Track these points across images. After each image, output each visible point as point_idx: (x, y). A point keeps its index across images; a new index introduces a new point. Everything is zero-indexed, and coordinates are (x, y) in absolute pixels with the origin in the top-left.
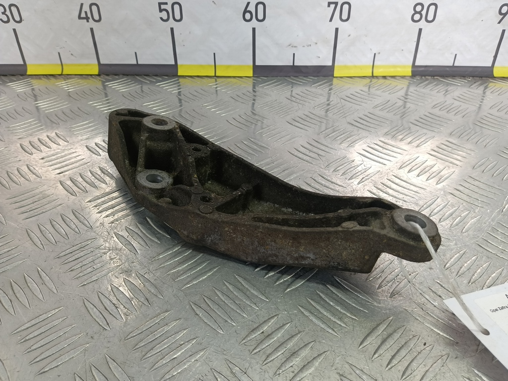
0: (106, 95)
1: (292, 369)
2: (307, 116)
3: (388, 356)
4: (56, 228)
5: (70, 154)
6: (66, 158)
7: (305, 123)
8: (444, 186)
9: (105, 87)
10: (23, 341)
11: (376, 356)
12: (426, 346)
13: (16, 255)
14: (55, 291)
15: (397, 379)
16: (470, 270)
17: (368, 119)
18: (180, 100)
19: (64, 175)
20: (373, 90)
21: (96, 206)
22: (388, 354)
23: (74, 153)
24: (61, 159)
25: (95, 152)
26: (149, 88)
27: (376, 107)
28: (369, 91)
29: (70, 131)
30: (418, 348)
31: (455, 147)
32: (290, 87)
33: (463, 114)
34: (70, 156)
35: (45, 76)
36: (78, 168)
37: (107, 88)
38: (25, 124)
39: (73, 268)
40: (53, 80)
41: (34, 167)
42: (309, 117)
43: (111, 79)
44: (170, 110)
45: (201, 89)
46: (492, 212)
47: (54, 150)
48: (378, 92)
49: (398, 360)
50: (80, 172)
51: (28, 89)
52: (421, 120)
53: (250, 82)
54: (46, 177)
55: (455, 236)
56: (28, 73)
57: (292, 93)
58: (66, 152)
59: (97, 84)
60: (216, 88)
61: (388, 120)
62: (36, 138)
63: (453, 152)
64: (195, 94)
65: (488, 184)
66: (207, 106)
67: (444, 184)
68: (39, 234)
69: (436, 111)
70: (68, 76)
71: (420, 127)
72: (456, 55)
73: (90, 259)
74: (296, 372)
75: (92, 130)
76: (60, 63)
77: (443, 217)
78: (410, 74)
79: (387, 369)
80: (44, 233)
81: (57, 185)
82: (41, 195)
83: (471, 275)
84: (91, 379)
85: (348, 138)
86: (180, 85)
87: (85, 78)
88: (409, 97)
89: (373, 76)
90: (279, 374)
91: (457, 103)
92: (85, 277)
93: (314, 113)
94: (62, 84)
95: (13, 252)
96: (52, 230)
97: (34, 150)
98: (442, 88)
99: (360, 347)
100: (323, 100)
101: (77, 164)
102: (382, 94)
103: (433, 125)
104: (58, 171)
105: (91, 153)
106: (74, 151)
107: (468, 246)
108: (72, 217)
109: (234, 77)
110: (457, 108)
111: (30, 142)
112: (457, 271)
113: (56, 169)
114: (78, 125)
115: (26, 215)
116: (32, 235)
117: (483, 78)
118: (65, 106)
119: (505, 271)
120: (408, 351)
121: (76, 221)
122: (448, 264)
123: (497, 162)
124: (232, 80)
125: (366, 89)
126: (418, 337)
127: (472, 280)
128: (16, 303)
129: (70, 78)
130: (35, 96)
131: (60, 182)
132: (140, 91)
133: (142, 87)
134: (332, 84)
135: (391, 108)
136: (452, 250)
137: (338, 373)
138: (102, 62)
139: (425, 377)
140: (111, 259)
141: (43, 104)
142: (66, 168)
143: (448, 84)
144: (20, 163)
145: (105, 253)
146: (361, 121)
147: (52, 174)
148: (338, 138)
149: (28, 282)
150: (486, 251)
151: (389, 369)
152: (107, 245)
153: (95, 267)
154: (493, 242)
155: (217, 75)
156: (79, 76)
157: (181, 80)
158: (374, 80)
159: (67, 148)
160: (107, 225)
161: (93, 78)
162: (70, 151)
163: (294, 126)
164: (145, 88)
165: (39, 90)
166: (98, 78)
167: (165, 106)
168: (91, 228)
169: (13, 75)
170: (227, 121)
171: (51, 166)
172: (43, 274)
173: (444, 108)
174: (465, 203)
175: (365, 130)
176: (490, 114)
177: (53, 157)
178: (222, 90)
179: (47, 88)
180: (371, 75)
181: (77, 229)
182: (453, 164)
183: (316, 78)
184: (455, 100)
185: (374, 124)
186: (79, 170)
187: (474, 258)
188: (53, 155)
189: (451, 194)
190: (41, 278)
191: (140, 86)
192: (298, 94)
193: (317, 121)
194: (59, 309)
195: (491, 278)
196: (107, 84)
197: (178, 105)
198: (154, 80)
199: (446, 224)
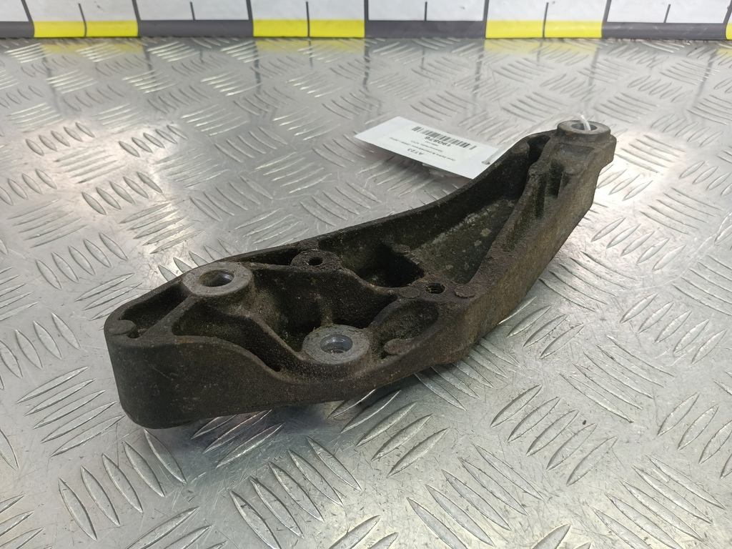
1: (397, 452)
2: (442, 98)
3: (531, 436)
4: (77, 259)
5: (96, 154)
6: (91, 159)
7: (438, 108)
8: (634, 202)
9: (148, 55)
10: (33, 411)
11: (514, 436)
12: (585, 426)
13: (22, 296)
14: (77, 346)
15: (541, 469)
16: (660, 322)
17: (532, 103)
18: (258, 75)
19: (88, 185)
20: (543, 59)
21: (133, 229)
22: (531, 435)
23: (101, 152)
24: (84, 162)
25: (132, 151)
26: (210, 56)
27: (544, 85)
28: (538, 60)
29: (97, 120)
30: (574, 427)
31: (656, 144)
32: (420, 52)
33: (673, 96)
34: (97, 157)
35: (61, 40)
36: (108, 174)
37: (151, 57)
38: (32, 110)
39: (101, 314)
40: (72, 45)
41: (46, 172)
42: (445, 100)
43: (155, 42)
44: (241, 88)
45: (288, 57)
46: (701, 240)
47: (74, 148)
48: (551, 62)
49: (544, 444)
50: (111, 180)
51: (38, 59)
52: (610, 105)
54: (62, 187)
55: (643, 275)
56: (37, 35)
57: (422, 63)
58: (91, 151)
59: (136, 50)
60: (311, 54)
61: (560, 104)
62: (49, 132)
63: (652, 153)
64: (278, 64)
65: (700, 200)
66: (294, 82)
67: (635, 199)
68: (54, 267)
69: (634, 92)
70: (93, 40)
71: (608, 115)
72: (670, 6)
74: (402, 455)
75: (128, 119)
76: (81, 19)
77: (628, 247)
78: (599, 35)
79: (529, 454)
80: (60, 265)
81: (78, 198)
82: (56, 213)
83: (660, 329)
84: (124, 462)
85: (500, 131)
86: (256, 51)
87: (119, 42)
88: (597, 70)
89: (544, 38)
90: (379, 458)
91: (666, 80)
93: (453, 93)
94: (87, 51)
95: (17, 292)
96: (71, 261)
97: (45, 149)
98: (645, 56)
99: (493, 425)
100: (469, 72)
101: (107, 168)
102: (556, 65)
103: (627, 112)
104: (80, 179)
105: (127, 153)
106: (102, 150)
107: (660, 288)
108: (100, 244)
109: (337, 38)
110: (665, 87)
111: (40, 137)
112: (641, 323)
113: (76, 176)
114: (108, 111)
115: (35, 241)
116: (44, 268)
117: (710, 42)
118: (90, 83)
119: (710, 325)
120: (560, 431)
121: (104, 249)
122: (629, 314)
123: (715, 168)
124: (334, 42)
125: (533, 57)
126: (575, 413)
127: (661, 337)
128: (23, 362)
129: (98, 42)
130: (49, 70)
131: (83, 193)
132: (200, 61)
133: (201, 55)
134: (482, 49)
135: (567, 86)
136: (636, 295)
137: (460, 459)
138: (143, 17)
139: (581, 467)
141: (59, 81)
142: (90, 175)
143: (655, 51)
144: (27, 167)
146: (522, 106)
147: (72, 183)
148: (486, 131)
149: (39, 332)
150: (685, 296)
151: (532, 454)
152: (149, 283)
154: (697, 283)
155: (311, 35)
156: (110, 40)
157: (258, 43)
158: (546, 44)
159: (91, 145)
160: (148, 256)
161: (130, 41)
162: (96, 150)
163: (423, 113)
164: (206, 55)
165: (53, 60)
166: (137, 41)
167: (233, 83)
168: (126, 259)
169: (15, 38)
170: (324, 105)
171: (69, 171)
172: (59, 323)
173: (647, 87)
174: (662, 228)
175: (527, 119)
176: (713, 96)
177: (73, 159)
178: (318, 58)
179: (63, 57)
180: (541, 36)
181: (106, 261)
182: (652, 170)
183: (459, 40)
184: (664, 74)
185: (540, 110)
186: (109, 177)
187: (667, 306)
188: (73, 156)
189: (644, 213)
190: (57, 327)
191: (198, 53)
192: (430, 65)
193: (456, 105)
194: (81, 370)
195: (688, 334)
196: (150, 50)
197: (255, 80)
198: (219, 45)
199: (632, 257)
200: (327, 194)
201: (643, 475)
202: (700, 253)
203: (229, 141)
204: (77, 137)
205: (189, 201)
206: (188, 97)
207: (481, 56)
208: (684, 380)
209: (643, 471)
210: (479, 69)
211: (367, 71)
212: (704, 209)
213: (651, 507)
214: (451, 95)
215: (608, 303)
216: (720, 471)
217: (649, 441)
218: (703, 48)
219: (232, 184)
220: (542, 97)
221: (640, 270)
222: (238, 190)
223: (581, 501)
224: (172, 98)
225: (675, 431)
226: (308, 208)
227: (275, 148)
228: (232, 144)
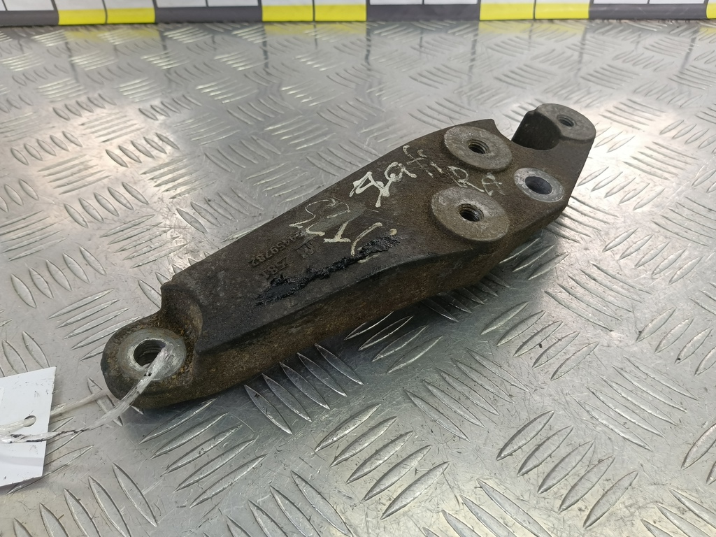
0: (165, 47)
2: (439, 70)
3: (518, 342)
4: (102, 204)
6: (113, 123)
7: (435, 78)
8: (617, 154)
9: (164, 38)
10: (63, 325)
11: (504, 341)
12: (569, 333)
13: (51, 233)
14: (103, 273)
15: (527, 367)
16: (640, 251)
17: (523, 73)
18: (265, 52)
19: (111, 143)
20: (534, 37)
21: (153, 179)
24: (106, 125)
25: (150, 115)
26: (222, 38)
27: (535, 58)
29: (118, 91)
30: (558, 334)
31: (637, 107)
32: (418, 33)
33: (655, 67)
34: (119, 121)
35: (83, 27)
36: (130, 134)
37: (167, 40)
38: (58, 84)
39: (124, 247)
40: (94, 32)
41: (73, 134)
42: (442, 71)
43: (171, 27)
44: (251, 64)
45: (295, 38)
48: (542, 40)
50: (132, 139)
51: (62, 43)
52: (596, 74)
53: (364, 27)
54: (88, 145)
55: (624, 213)
56: (61, 22)
57: (421, 41)
58: (113, 117)
59: (153, 34)
60: (316, 35)
61: (549, 74)
62: (74, 101)
63: (635, 113)
64: (286, 43)
65: (679, 152)
66: (300, 58)
67: (618, 151)
68: (81, 210)
69: (619, 64)
70: (115, 26)
71: (593, 82)
73: (147, 238)
75: (147, 90)
76: (102, 7)
77: (611, 190)
78: (585, 14)
79: (516, 356)
80: (87, 208)
81: (102, 154)
82: (81, 167)
83: (640, 256)
85: (493, 96)
86: (265, 34)
87: (137, 28)
88: (585, 47)
89: (535, 19)
91: (648, 54)
92: (141, 257)
93: (449, 65)
94: (107, 35)
95: (48, 229)
96: (97, 205)
97: (71, 115)
98: (630, 34)
99: (484, 332)
100: (465, 48)
101: (128, 130)
102: (546, 41)
103: (612, 80)
104: (103, 139)
105: (145, 117)
106: (123, 115)
107: (640, 224)
108: (122, 191)
109: (341, 22)
110: (648, 59)
111: (66, 106)
112: (622, 252)
113: (99, 136)
114: (128, 84)
115: (63, 189)
116: (72, 211)
117: (691, 21)
118: (111, 62)
119: (686, 253)
120: (545, 337)
121: (127, 195)
122: (611, 245)
123: (694, 125)
124: (338, 26)
125: (526, 36)
126: (559, 323)
127: (641, 263)
128: (54, 285)
129: (117, 29)
130: (69, 49)
131: (107, 151)
132: (212, 42)
133: (213, 38)
134: (477, 29)
135: (556, 60)
136: (617, 229)
137: (453, 359)
138: (160, 5)
139: (564, 366)
140: (174, 238)
141: (82, 60)
142: (113, 135)
143: (640, 29)
144: (54, 130)
145: (165, 232)
146: (513, 75)
147: (95, 142)
148: (479, 97)
149: (68, 262)
150: (664, 230)
151: (519, 356)
152: (168, 222)
153: (152, 246)
154: (675, 219)
155: (317, 18)
156: (129, 26)
157: (267, 28)
158: (536, 25)
159: (114, 112)
160: (167, 201)
161: (148, 27)
162: (118, 116)
163: (420, 82)
164: (218, 38)
165: (77, 44)
166: (155, 27)
167: (244, 59)
168: (147, 203)
169: (41, 26)
170: (328, 77)
171: (93, 133)
172: (87, 254)
173: (630, 59)
174: (643, 174)
175: (518, 86)
176: (693, 66)
177: (97, 123)
178: (323, 38)
179: (86, 41)
180: (531, 17)
181: (128, 205)
182: (633, 127)
183: (454, 22)
184: (647, 49)
185: (530, 79)
186: (131, 137)
187: (647, 238)
188: (96, 120)
189: (626, 163)
190: (84, 258)
191: (211, 35)
192: (428, 43)
193: (452, 75)
194: (108, 291)
195: (666, 261)
196: (166, 34)
197: (263, 57)
198: (230, 29)
199: (615, 199)
200: (331, 149)
201: (622, 372)
202: (678, 194)
203: (241, 107)
204: (100, 105)
205: (204, 156)
206: (202, 72)
207: (476, 35)
208: (662, 297)
209: (622, 369)
210: (474, 46)
211: (369, 48)
212: (682, 159)
213: (629, 398)
214: (447, 67)
215: (592, 236)
216: (694, 370)
217: (628, 346)
218: (685, 27)
219: (244, 142)
220: (532, 68)
221: (621, 209)
222: (249, 147)
223: (565, 392)
224: (187, 73)
225: (652, 338)
226: (314, 161)
227: (283, 113)
228: (244, 109)
